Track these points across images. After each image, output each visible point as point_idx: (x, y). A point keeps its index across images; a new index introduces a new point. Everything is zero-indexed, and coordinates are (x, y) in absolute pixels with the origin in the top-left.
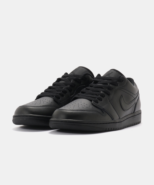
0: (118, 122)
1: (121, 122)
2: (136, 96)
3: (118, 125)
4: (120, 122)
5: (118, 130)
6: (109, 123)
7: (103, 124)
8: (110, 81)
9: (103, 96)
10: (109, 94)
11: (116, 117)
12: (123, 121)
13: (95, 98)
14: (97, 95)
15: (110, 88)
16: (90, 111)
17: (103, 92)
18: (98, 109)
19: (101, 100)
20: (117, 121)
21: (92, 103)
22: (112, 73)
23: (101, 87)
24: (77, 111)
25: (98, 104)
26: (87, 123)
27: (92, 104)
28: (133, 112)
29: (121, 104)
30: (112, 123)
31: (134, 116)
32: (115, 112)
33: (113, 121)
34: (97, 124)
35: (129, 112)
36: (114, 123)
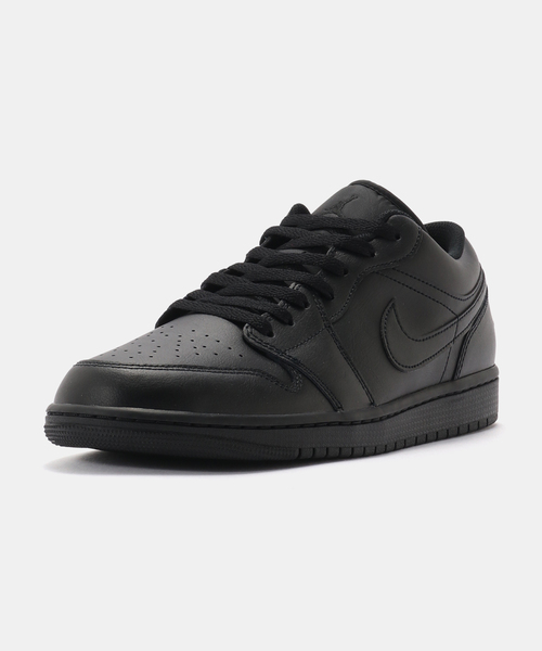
0: (363, 422)
1: (381, 419)
2: (462, 305)
3: (360, 435)
4: (373, 421)
5: (364, 454)
6: (316, 425)
7: (287, 427)
8: (339, 237)
9: (297, 303)
10: (325, 296)
11: (356, 400)
12: (389, 417)
13: (262, 312)
14: (271, 299)
15: (333, 270)
16: (227, 369)
17: (303, 284)
18: (269, 363)
19: (286, 320)
20: (360, 417)
21: (243, 337)
22: (354, 197)
23: (295, 265)
24: (163, 372)
25: (269, 340)
26: (209, 426)
27: (245, 340)
28: (448, 376)
29: (382, 340)
30: (329, 424)
31: (455, 393)
32: (352, 377)
33: (334, 417)
34: (258, 428)
35: (425, 375)
36: (340, 424)
